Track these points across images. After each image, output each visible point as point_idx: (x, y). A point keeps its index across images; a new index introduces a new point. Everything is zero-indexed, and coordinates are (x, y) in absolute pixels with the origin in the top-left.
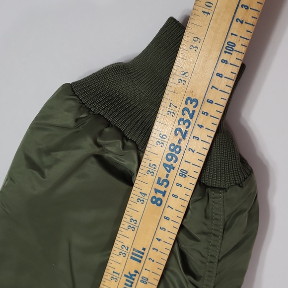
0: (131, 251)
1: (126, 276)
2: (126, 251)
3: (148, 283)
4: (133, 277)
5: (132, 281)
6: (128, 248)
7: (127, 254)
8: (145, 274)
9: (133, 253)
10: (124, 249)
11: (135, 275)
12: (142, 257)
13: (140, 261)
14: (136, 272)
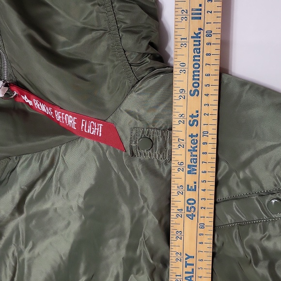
0: (190, 12)
1: (192, 37)
2: (186, 14)
3: (213, 35)
4: (199, 35)
5: (199, 39)
6: (187, 10)
7: (188, 17)
8: (208, 28)
9: (192, 14)
10: (184, 13)
11: (200, 33)
12: (200, 14)
13: (200, 18)
14: (200, 29)
